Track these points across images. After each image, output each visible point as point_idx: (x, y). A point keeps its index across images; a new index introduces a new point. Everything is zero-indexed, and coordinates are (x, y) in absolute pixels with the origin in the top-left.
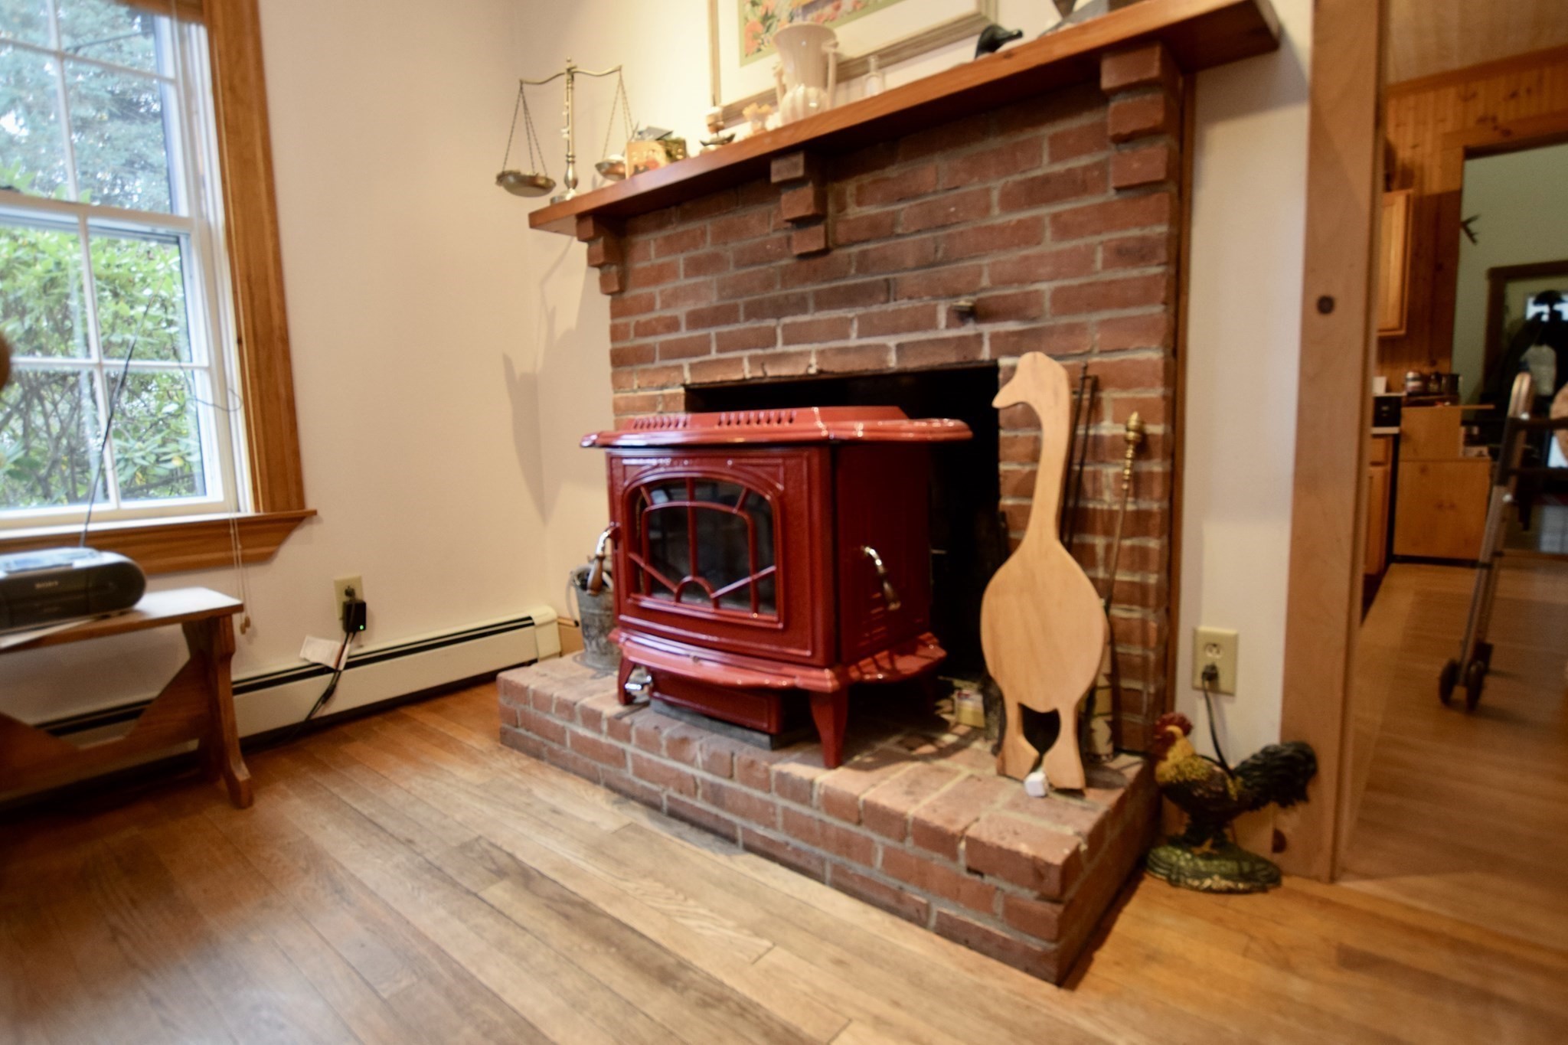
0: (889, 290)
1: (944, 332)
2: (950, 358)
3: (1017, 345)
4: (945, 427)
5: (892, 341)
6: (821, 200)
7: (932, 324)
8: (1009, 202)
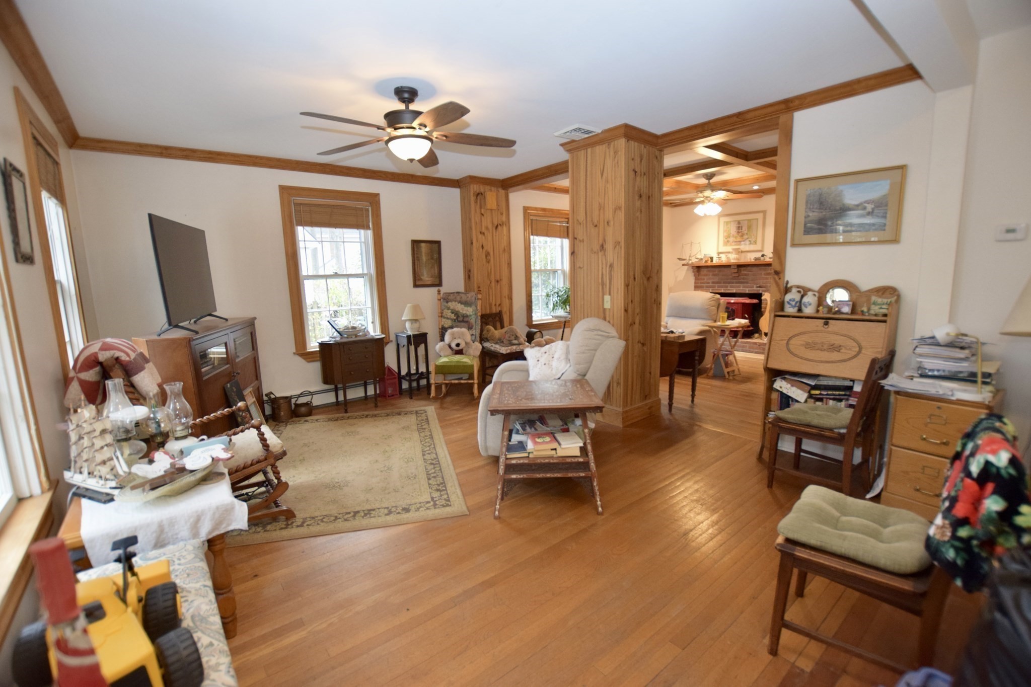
0: (747, 283)
1: (755, 289)
2: (756, 292)
3: (765, 291)
4: (755, 301)
5: (747, 289)
6: (738, 270)
7: (753, 287)
8: (765, 274)
